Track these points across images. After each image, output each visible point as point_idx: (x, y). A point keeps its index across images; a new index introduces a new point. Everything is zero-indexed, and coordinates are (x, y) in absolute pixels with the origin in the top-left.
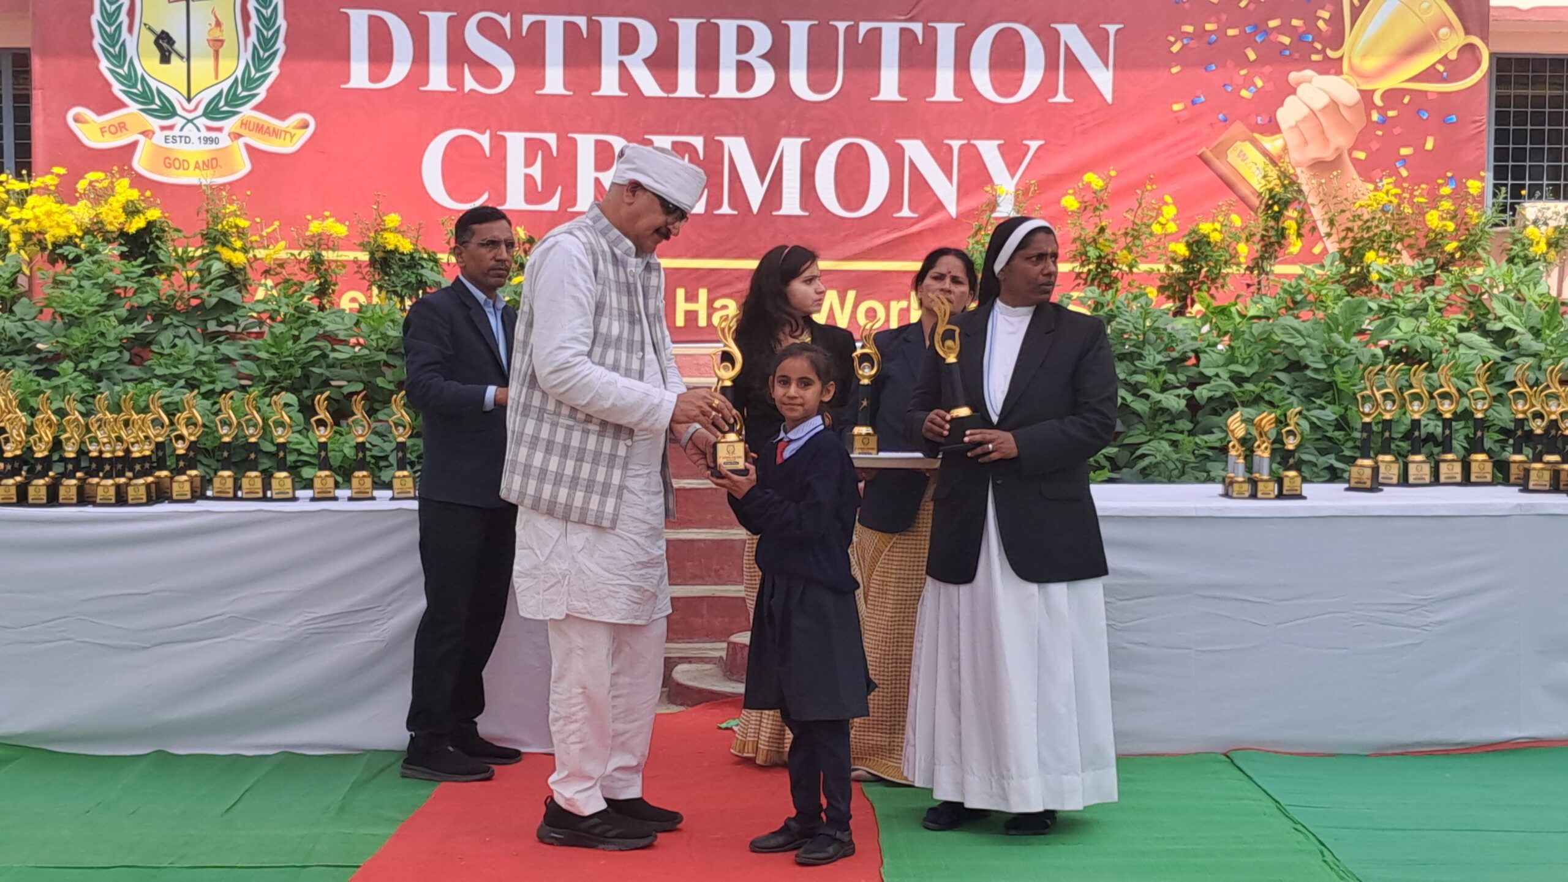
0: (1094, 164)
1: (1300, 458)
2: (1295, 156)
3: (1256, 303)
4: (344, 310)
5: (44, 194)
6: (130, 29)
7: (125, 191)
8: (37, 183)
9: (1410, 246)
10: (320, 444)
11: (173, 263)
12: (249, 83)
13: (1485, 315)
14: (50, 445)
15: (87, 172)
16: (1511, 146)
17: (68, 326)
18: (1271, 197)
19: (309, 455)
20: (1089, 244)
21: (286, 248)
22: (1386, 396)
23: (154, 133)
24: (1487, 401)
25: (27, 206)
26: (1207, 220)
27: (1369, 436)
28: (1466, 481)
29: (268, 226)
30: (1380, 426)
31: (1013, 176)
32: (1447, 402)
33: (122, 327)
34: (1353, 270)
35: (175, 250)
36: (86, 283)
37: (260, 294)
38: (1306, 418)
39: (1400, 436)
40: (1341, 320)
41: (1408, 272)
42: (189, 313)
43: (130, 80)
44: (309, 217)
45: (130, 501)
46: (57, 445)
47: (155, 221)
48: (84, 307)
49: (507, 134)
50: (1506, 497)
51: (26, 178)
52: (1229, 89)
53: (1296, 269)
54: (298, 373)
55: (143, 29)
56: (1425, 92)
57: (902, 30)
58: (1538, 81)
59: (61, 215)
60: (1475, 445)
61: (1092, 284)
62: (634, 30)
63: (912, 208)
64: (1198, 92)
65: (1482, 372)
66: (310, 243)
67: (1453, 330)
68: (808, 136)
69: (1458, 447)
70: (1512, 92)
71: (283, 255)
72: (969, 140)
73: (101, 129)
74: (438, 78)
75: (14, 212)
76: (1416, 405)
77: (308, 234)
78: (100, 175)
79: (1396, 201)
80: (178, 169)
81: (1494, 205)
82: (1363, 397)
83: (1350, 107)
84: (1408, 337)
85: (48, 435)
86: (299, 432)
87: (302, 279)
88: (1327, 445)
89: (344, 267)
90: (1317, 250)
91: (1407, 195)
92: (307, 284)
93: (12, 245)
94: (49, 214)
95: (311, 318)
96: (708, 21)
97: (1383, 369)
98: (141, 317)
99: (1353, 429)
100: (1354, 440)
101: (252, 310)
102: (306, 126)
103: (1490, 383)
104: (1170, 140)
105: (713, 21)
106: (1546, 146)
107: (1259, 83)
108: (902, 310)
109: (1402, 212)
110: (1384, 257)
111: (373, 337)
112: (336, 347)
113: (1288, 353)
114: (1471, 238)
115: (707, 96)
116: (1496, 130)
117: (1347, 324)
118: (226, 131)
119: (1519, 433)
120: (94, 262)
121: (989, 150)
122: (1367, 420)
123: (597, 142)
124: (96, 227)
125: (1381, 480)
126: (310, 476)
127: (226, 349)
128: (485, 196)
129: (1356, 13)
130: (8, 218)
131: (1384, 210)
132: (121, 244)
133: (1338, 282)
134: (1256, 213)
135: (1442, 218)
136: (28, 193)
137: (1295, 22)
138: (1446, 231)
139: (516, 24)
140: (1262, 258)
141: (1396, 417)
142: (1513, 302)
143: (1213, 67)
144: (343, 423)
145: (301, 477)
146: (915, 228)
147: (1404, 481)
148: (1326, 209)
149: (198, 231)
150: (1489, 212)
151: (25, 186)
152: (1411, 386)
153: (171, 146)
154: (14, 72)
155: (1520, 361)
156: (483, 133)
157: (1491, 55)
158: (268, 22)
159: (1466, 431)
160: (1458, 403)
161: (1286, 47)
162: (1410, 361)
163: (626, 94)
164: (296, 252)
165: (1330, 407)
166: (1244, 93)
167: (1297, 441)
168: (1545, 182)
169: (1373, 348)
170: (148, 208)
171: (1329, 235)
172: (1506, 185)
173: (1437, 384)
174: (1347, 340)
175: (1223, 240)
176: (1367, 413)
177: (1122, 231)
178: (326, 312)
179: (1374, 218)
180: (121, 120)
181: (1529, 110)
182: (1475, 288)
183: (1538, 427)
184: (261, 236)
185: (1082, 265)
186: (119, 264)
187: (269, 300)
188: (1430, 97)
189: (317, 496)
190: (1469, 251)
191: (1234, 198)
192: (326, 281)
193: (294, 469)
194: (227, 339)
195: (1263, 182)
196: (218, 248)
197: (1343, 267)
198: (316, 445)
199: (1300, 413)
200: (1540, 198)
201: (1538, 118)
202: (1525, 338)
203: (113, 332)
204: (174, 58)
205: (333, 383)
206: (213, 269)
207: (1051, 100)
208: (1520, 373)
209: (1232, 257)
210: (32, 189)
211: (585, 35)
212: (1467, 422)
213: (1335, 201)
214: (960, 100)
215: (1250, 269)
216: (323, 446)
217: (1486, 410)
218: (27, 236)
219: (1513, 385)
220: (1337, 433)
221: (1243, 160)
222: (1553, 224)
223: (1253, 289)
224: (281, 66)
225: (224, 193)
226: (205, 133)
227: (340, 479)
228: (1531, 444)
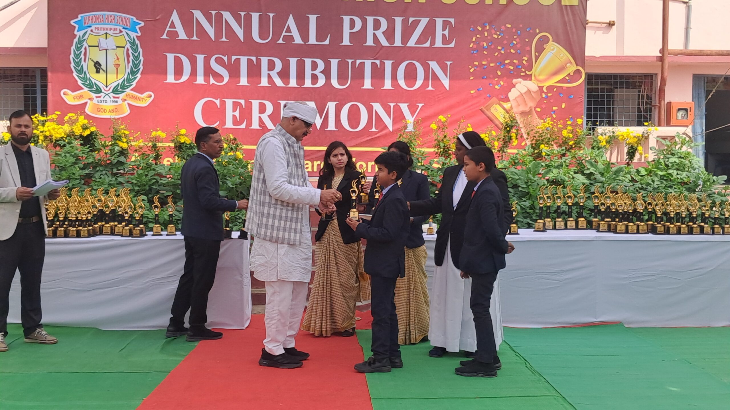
0: (441, 113)
1: (517, 220)
2: (515, 110)
3: (501, 163)
4: (165, 165)
5: (52, 121)
6: (85, 61)
7: (82, 120)
8: (49, 117)
9: (556, 143)
10: (156, 215)
11: (100, 147)
12: (129, 81)
13: (583, 168)
14: (53, 215)
15: (68, 113)
16: (593, 107)
17: (61, 170)
18: (506, 125)
19: (151, 219)
20: (441, 142)
21: (143, 142)
22: (548, 197)
23: (93, 99)
24: (584, 199)
25: (45, 126)
26: (483, 133)
27: (542, 212)
28: (577, 228)
29: (136, 134)
30: (546, 208)
31: (413, 116)
32: (570, 199)
33: (81, 171)
34: (536, 151)
35: (101, 142)
36: (67, 155)
37: (133, 159)
38: (519, 205)
39: (553, 211)
40: (532, 170)
41: (556, 152)
42: (106, 166)
43: (84, 79)
44: (152, 130)
45: (81, 236)
46: (56, 215)
47: (94, 132)
48: (67, 164)
49: (226, 100)
50: (591, 234)
51: (45, 115)
52: (491, 85)
53: (515, 151)
54: (147, 188)
55: (89, 59)
56: (562, 87)
57: (372, 63)
58: (603, 83)
59: (58, 129)
60: (580, 215)
61: (442, 156)
62: (273, 62)
63: (376, 128)
64: (480, 86)
65: (582, 188)
66: (152, 140)
67: (572, 173)
68: (338, 101)
69: (574, 216)
70: (593, 87)
71: (142, 144)
72: (397, 103)
73: (74, 97)
74: (200, 80)
75: (41, 128)
76: (559, 201)
77: (152, 136)
78: (73, 115)
79: (551, 126)
80: (103, 112)
81: (586, 128)
82: (540, 197)
83: (535, 92)
84: (556, 175)
85: (53, 212)
86: (148, 210)
87: (149, 153)
88: (527, 215)
89: (165, 149)
90: (523, 144)
91: (555, 124)
92: (151, 155)
93: (40, 141)
94: (54, 129)
95: (152, 168)
96: (301, 59)
97: (547, 187)
98: (88, 167)
99: (536, 209)
100: (537, 213)
101: (130, 165)
102: (151, 96)
103: (585, 192)
104: (470, 104)
105: (302, 59)
106: (606, 107)
107: (502, 83)
108: (372, 165)
109: (554, 130)
110: (547, 147)
111: (176, 175)
112: (162, 179)
113: (512, 181)
114: (578, 140)
115: (301, 86)
116: (587, 101)
117: (534, 171)
118: (120, 98)
119: (596, 210)
120: (71, 147)
121: (404, 107)
122: (541, 206)
123: (260, 103)
124: (71, 134)
125: (546, 228)
126: (152, 227)
127: (120, 179)
128: (218, 123)
129: (537, 58)
130: (38, 130)
131: (547, 130)
132: (81, 140)
133: (530, 156)
134: (501, 130)
135: (568, 133)
136: (46, 121)
137: (515, 61)
138: (569, 137)
139: (229, 59)
140: (503, 147)
141: (552, 205)
142: (594, 163)
143: (485, 77)
144: (164, 207)
145: (148, 227)
146: (377, 135)
147: (554, 228)
148: (525, 130)
149: (110, 134)
150: (585, 131)
151: (45, 118)
152: (557, 194)
153: (100, 104)
154: (41, 76)
155: (596, 184)
156: (217, 99)
157: (586, 73)
158: (137, 58)
159: (577, 210)
160: (574, 200)
161: (512, 70)
162: (556, 185)
163: (270, 86)
164: (147, 143)
165: (528, 202)
166: (497, 87)
167: (516, 213)
168: (605, 120)
169: (543, 179)
170: (91, 127)
171: (527, 139)
172: (591, 121)
173: (566, 193)
174: (534, 177)
175: (489, 140)
176: (541, 203)
177: (453, 137)
178: (158, 165)
179: (543, 133)
180: (81, 94)
181: (599, 93)
182: (580, 158)
183: (603, 208)
184: (134, 138)
185: (438, 149)
186: (79, 147)
187: (136, 161)
188: (564, 89)
189: (154, 234)
190: (578, 144)
191: (494, 125)
192: (158, 153)
193: (146, 224)
194: (120, 175)
195: (504, 119)
196: (117, 142)
197: (532, 150)
198: (154, 215)
199: (517, 203)
200: (603, 125)
201: (602, 97)
202: (598, 176)
203: (78, 172)
204: (101, 71)
205: (161, 192)
206: (115, 150)
207: (426, 89)
208: (596, 189)
209: (493, 146)
210: (47, 120)
211: (255, 64)
212: (577, 206)
213: (529, 126)
214: (394, 89)
215: (499, 151)
216: (157, 215)
217: (584, 202)
218: (46, 137)
219: (594, 193)
220: (530, 211)
221: (496, 111)
222: (608, 135)
223: (500, 158)
224: (141, 74)
225: (120, 121)
226: (112, 99)
227: (163, 228)
228: (600, 215)
